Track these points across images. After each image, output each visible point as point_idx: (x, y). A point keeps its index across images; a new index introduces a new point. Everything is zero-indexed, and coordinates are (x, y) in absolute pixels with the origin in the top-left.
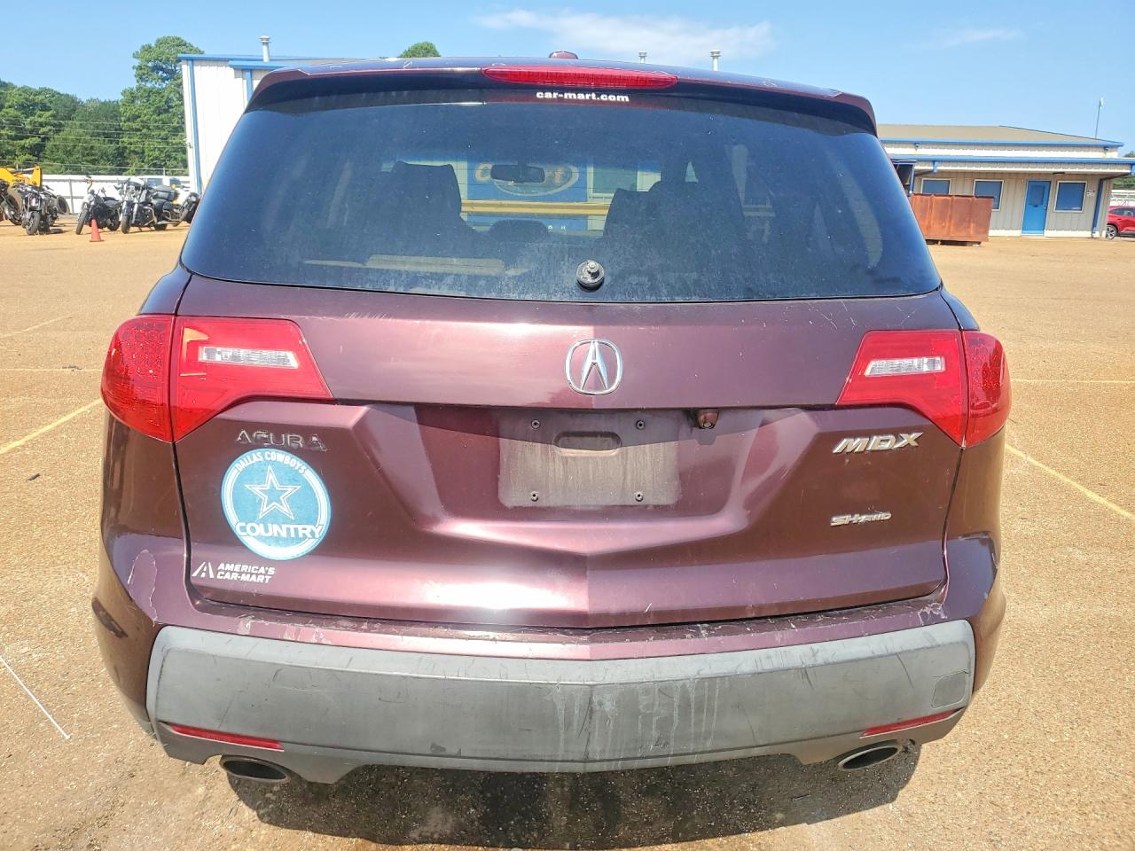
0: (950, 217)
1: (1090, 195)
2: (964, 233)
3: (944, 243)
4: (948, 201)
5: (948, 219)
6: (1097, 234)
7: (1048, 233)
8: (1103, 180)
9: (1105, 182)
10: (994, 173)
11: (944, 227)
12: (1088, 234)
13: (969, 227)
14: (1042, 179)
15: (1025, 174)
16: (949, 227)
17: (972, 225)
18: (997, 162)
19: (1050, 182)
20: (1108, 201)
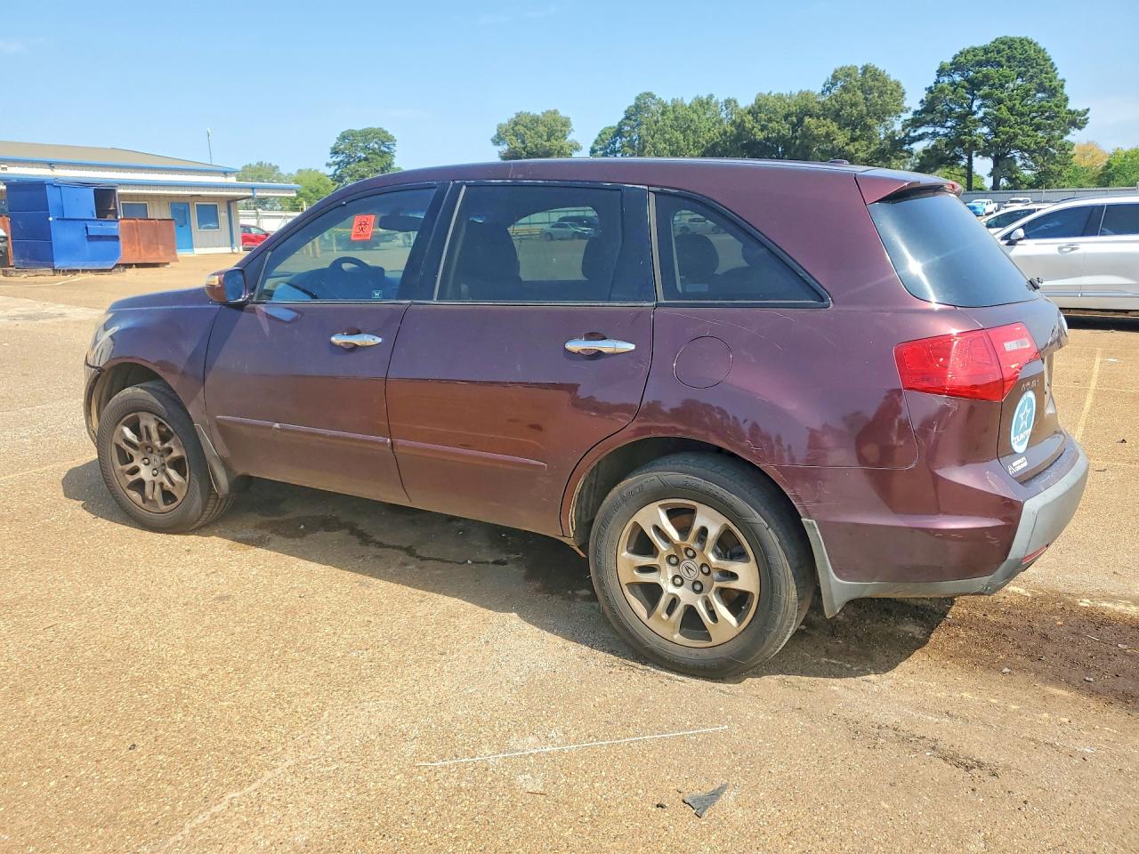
0: (138, 240)
1: (223, 215)
2: (154, 255)
3: (139, 266)
4: (133, 224)
5: (137, 243)
6: (236, 250)
7: (198, 251)
8: (231, 202)
9: (232, 204)
10: (138, 196)
11: (134, 251)
12: (228, 250)
13: (158, 249)
14: (181, 200)
15: (165, 196)
16: (140, 250)
17: (161, 247)
18: (135, 185)
19: (188, 204)
20: (238, 220)
